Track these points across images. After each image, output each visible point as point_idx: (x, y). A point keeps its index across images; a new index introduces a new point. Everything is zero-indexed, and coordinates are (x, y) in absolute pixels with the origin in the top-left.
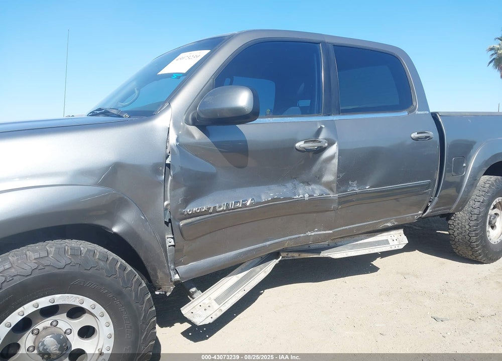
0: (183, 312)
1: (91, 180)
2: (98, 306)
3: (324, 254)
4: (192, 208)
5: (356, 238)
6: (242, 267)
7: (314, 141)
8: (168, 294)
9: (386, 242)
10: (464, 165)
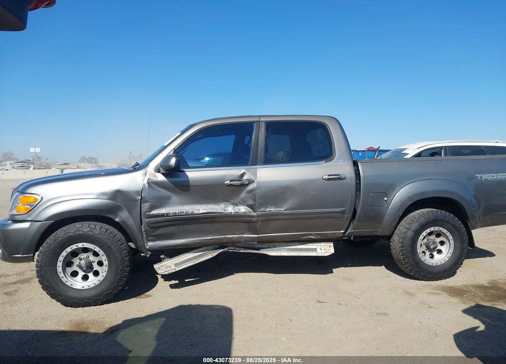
0: (155, 267)
1: (106, 197)
2: (101, 251)
3: (262, 252)
4: (154, 212)
5: (291, 244)
6: (202, 249)
7: (240, 180)
8: (148, 256)
9: (315, 250)
10: (386, 199)
